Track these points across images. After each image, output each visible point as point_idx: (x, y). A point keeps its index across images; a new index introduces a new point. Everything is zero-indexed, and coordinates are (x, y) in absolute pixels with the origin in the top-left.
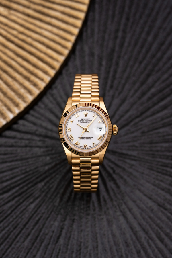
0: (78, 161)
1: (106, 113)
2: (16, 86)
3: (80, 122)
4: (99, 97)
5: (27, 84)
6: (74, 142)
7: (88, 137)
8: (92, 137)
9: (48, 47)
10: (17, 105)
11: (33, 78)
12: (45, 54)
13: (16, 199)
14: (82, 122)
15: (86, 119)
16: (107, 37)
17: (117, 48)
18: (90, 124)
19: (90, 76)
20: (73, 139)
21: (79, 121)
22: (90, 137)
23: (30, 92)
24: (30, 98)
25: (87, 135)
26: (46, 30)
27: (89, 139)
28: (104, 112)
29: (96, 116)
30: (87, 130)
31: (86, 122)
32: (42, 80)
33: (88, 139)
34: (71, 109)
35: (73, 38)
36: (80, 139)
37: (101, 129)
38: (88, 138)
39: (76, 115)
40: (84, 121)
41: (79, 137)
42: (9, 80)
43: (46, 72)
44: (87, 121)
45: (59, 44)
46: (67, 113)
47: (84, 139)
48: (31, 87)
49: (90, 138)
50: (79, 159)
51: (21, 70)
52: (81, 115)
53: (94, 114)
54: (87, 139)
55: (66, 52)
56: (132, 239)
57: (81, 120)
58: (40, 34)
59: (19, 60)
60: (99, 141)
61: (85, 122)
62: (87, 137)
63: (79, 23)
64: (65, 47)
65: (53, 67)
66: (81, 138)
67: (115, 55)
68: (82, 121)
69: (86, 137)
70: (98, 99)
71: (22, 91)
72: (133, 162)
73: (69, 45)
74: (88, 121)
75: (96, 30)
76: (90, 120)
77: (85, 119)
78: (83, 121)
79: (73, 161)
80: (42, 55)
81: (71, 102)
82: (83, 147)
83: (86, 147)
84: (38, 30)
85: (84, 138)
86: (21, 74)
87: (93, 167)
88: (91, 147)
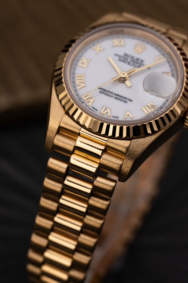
0: (69, 145)
3: (117, 58)
7: (121, 97)
8: (131, 101)
14: (123, 61)
18: (137, 70)
21: (116, 55)
22: (126, 98)
25: (120, 89)
27: (122, 100)
33: (118, 99)
36: (101, 92)
38: (118, 97)
41: (99, 88)
44: (136, 63)
47: (108, 95)
49: (124, 99)
52: (128, 45)
53: (161, 56)
54: (116, 98)
57: (122, 55)
62: (118, 95)
66: (103, 91)
68: (124, 59)
69: (115, 94)
76: (144, 63)
77: (133, 58)
79: (60, 140)
82: (99, 112)
85: (111, 94)
87: (100, 182)
88: (118, 117)
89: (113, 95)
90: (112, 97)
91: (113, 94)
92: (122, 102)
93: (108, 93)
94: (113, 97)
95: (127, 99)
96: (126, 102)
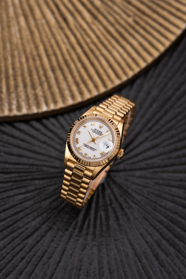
0: (73, 165)
1: (119, 134)
2: (64, 85)
3: (92, 131)
4: (122, 118)
5: (74, 88)
6: (77, 146)
8: (96, 150)
9: (111, 67)
10: (55, 102)
11: (82, 86)
12: (105, 71)
13: (10, 184)
14: (94, 132)
15: (99, 131)
16: (170, 85)
17: (173, 99)
18: (100, 136)
19: (129, 101)
20: (78, 143)
21: (92, 129)
22: (94, 149)
23: (73, 97)
24: (70, 102)
25: (92, 145)
26: (117, 51)
28: (118, 133)
29: (110, 132)
30: (95, 141)
32: (90, 91)
33: (91, 149)
34: (90, 115)
35: (137, 70)
36: (85, 146)
37: (108, 147)
39: (92, 123)
40: (96, 132)
41: (84, 144)
42: (61, 77)
43: (96, 87)
45: (122, 69)
46: (85, 117)
47: (87, 147)
48: (76, 93)
50: (75, 164)
51: (76, 74)
52: (97, 125)
53: (109, 130)
54: (90, 149)
55: (124, 78)
56: (94, 272)
57: (94, 129)
58: (110, 52)
59: (79, 65)
60: (100, 156)
61: (96, 133)
62: (91, 147)
63: (150, 60)
64: (125, 73)
65: (105, 85)
66: (86, 146)
67: (169, 104)
68: (95, 131)
69: (90, 147)
70: (120, 119)
71: (67, 93)
72: (133, 205)
73: (131, 74)
74: (100, 133)
75: (164, 74)
76: (102, 133)
79: (69, 164)
80: (101, 71)
81: (94, 109)
82: (84, 155)
83: (86, 156)
84: (110, 47)
86: (74, 77)
87: (84, 179)
88: (90, 157)
90: (89, 148)
92: (93, 151)
96: (94, 151)
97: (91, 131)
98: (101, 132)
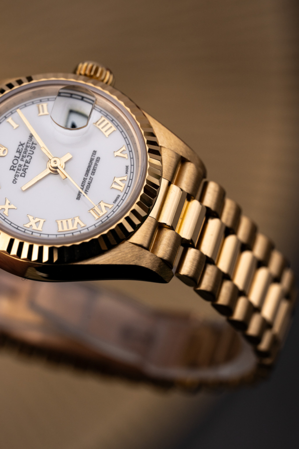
3: (20, 179)
7: (89, 166)
8: (95, 152)
15: (17, 155)
21: (14, 181)
22: (92, 160)
27: (96, 164)
31: (28, 159)
33: (94, 170)
38: (91, 169)
40: (22, 163)
41: (78, 198)
44: (25, 152)
47: (89, 184)
49: (94, 162)
54: (93, 173)
57: (13, 173)
61: (27, 162)
62: (88, 171)
68: (20, 169)
69: (87, 174)
74: (26, 149)
77: (16, 158)
78: (20, 166)
82: (121, 193)
83: (126, 183)
85: (88, 181)
88: (127, 167)
89: (88, 177)
90: (91, 179)
91: (86, 177)
92: (99, 164)
93: (86, 184)
94: (92, 176)
95: (93, 157)
96: (98, 159)
97: (25, 183)
98: (22, 145)
